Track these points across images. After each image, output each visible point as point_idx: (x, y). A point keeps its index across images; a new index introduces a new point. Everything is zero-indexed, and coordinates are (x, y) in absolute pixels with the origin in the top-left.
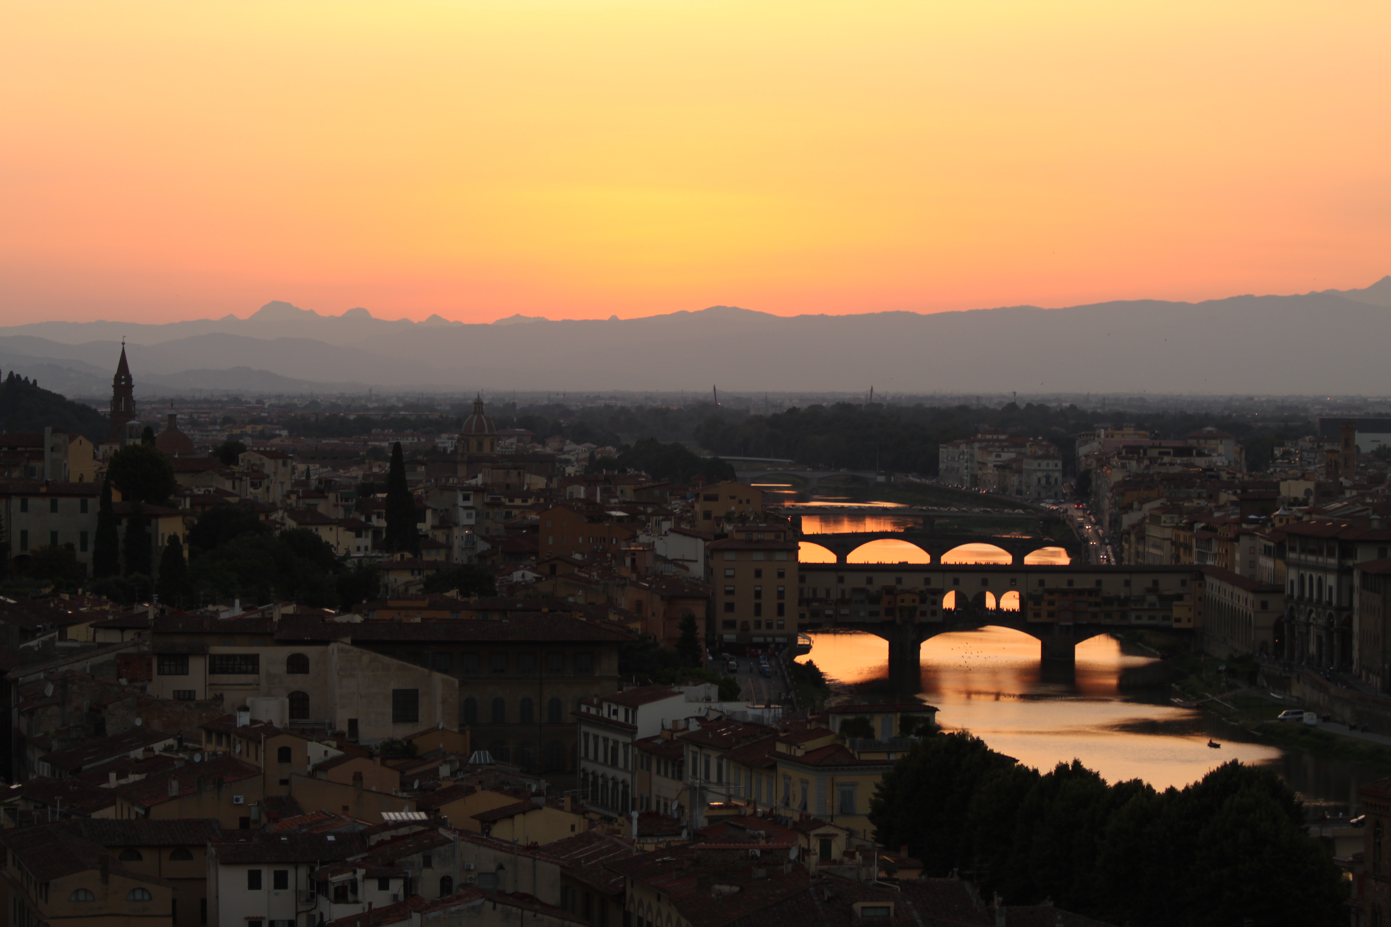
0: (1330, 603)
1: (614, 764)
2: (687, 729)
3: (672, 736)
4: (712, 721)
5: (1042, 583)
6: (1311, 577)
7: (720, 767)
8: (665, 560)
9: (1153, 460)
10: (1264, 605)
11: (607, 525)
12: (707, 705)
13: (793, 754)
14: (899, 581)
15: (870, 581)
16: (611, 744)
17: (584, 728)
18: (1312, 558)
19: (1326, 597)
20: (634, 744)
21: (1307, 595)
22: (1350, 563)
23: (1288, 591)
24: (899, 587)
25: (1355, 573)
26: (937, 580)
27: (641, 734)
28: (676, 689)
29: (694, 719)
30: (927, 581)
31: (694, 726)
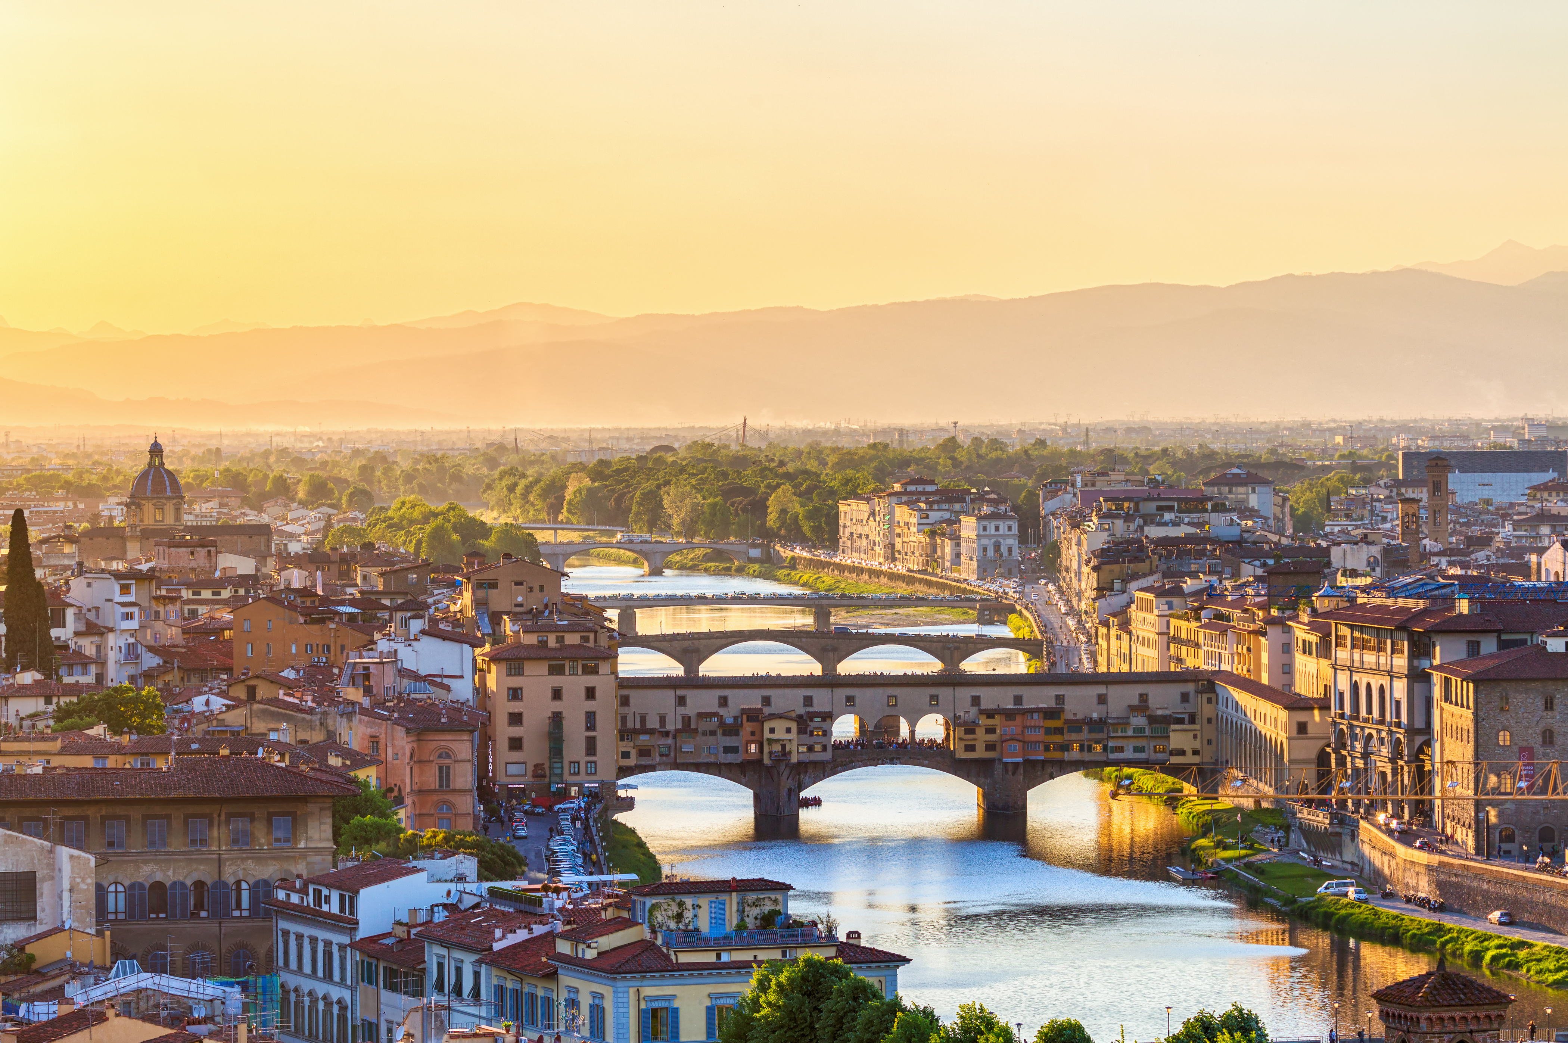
0: (1397, 723)
1: (328, 976)
2: (431, 921)
3: (409, 933)
4: (466, 910)
5: (976, 700)
6: (1369, 686)
7: (477, 975)
8: (415, 676)
9: (1149, 520)
10: (1302, 728)
11: (332, 626)
12: (460, 886)
13: (580, 956)
14: (767, 701)
15: (724, 702)
16: (321, 947)
17: (283, 924)
18: (1370, 658)
19: (1391, 714)
20: (353, 945)
21: (1363, 713)
22: (1425, 664)
23: (1335, 706)
24: (767, 711)
25: (1434, 678)
26: (822, 699)
27: (363, 932)
28: (413, 864)
29: (441, 908)
30: (808, 701)
31: (440, 916)
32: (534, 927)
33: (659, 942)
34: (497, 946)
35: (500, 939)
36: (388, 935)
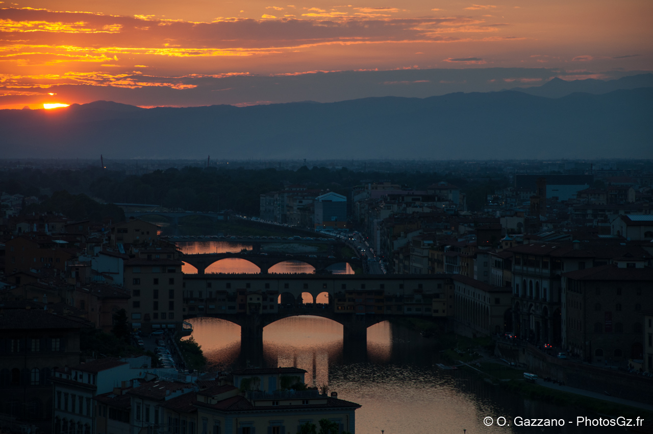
0: (545, 300)
1: (81, 413)
2: (131, 387)
3: (121, 392)
4: (149, 382)
5: (344, 286)
6: (531, 282)
7: (157, 412)
8: (98, 273)
9: (409, 205)
10: (497, 301)
11: (54, 249)
12: (146, 371)
13: (209, 403)
14: (247, 285)
15: (228, 286)
16: (77, 399)
17: (58, 389)
18: (531, 269)
19: (541, 296)
20: (94, 398)
21: (528, 294)
22: (559, 272)
23: (515, 292)
24: (247, 290)
25: (563, 279)
26: (272, 285)
27: (100, 391)
28: (123, 360)
29: (137, 380)
30: (266, 286)
31: (136, 385)
32: (184, 389)
33: (246, 396)
34: (167, 398)
35: (169, 395)
36: (111, 393)
